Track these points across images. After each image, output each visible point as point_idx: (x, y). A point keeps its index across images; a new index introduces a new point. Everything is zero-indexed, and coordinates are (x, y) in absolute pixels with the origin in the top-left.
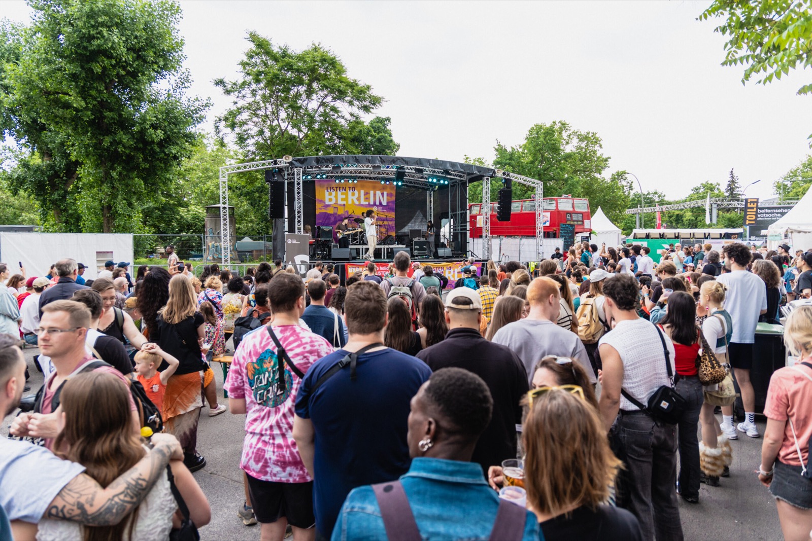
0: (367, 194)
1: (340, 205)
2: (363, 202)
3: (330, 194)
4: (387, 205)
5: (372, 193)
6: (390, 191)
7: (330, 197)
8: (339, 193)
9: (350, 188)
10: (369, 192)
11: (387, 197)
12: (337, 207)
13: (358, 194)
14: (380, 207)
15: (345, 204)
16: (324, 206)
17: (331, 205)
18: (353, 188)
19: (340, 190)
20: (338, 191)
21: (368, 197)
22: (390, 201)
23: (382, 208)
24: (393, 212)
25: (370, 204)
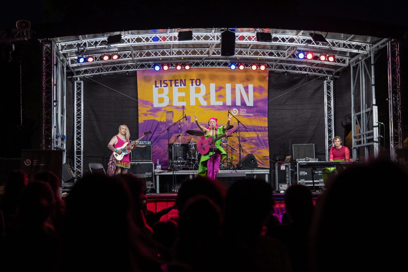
0: (219, 88)
1: (177, 108)
2: (214, 102)
3: (161, 92)
4: (255, 106)
5: (228, 86)
6: (257, 83)
7: (161, 96)
8: (175, 89)
9: (192, 80)
10: (223, 86)
11: (253, 93)
12: (172, 112)
13: (206, 90)
14: (243, 109)
15: (185, 107)
16: (150, 111)
17: (163, 108)
18: (198, 81)
19: (177, 84)
20: (173, 85)
21: (222, 94)
22: (259, 98)
23: (245, 111)
24: (265, 116)
25: (226, 104)
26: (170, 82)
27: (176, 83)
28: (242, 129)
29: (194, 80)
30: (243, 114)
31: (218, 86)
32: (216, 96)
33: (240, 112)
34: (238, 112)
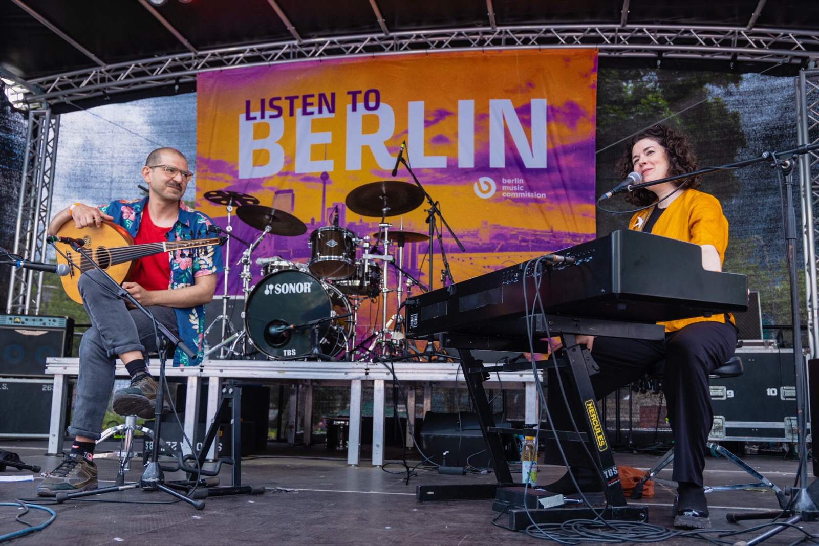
0: (437, 116)
1: (307, 179)
2: (420, 157)
3: (261, 133)
4: (552, 168)
5: (466, 109)
7: (259, 144)
8: (302, 122)
9: (354, 94)
10: (449, 108)
11: (548, 126)
12: (290, 191)
13: (397, 123)
14: (512, 178)
15: (329, 174)
17: (265, 181)
18: (372, 96)
19: (309, 109)
20: (298, 111)
21: (447, 133)
22: (567, 143)
23: (521, 185)
24: (587, 200)
25: (457, 164)
26: (288, 101)
27: (305, 105)
28: (508, 242)
29: (360, 92)
30: (514, 195)
31: (433, 109)
32: (425, 141)
33: (502, 188)
34: (497, 187)
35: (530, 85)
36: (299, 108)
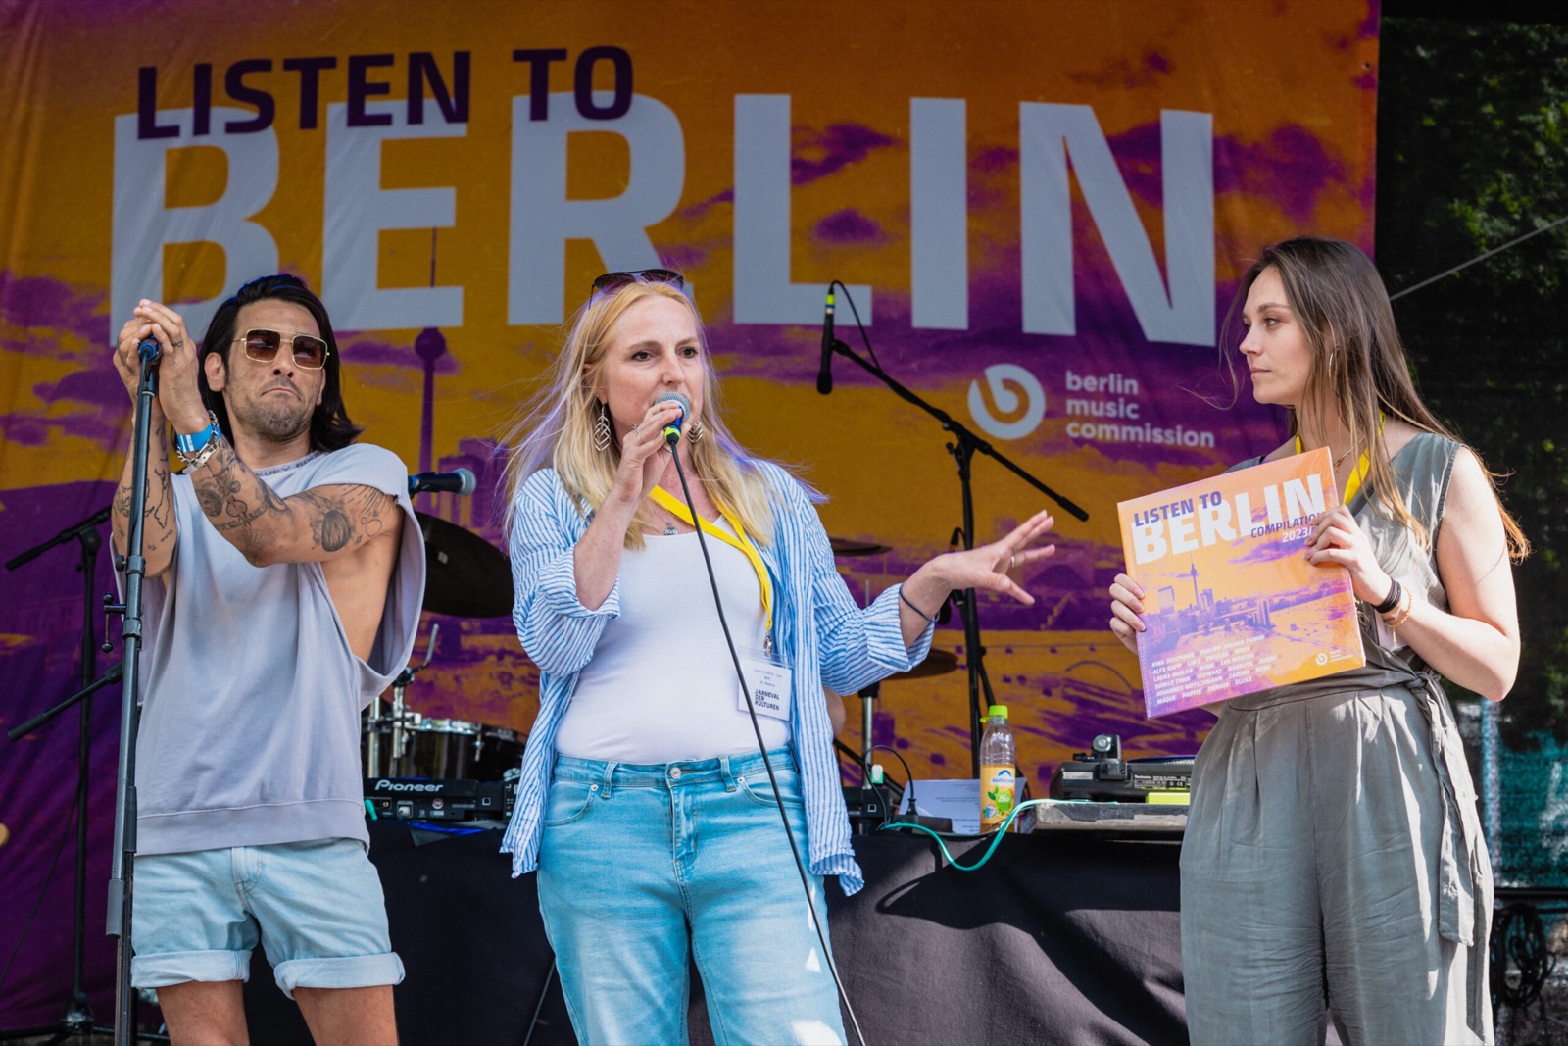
0: (836, 147)
3: (195, 184)
6: (1258, 97)
9: (539, 62)
11: (1218, 205)
13: (691, 164)
14: (1099, 373)
15: (447, 336)
16: (70, 387)
18: (604, 69)
19: (373, 106)
20: (335, 111)
21: (866, 206)
23: (1129, 399)
25: (907, 315)
26: (296, 76)
27: (359, 90)
28: (1088, 595)
29: (561, 54)
30: (1108, 433)
31: (820, 123)
32: (795, 231)
33: (1064, 407)
34: (1048, 402)
35: (1158, 62)
36: (336, 100)
